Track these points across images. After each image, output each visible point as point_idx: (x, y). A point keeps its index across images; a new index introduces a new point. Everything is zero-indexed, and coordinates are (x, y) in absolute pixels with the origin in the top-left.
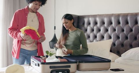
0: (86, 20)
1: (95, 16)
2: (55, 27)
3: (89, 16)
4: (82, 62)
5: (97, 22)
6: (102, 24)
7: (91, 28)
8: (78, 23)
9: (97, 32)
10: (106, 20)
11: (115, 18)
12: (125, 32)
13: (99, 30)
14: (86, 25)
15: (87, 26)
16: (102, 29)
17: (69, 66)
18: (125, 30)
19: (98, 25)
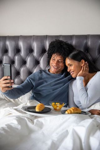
1: (15, 38)
5: (21, 48)
6: (28, 52)
9: (21, 66)
13: (24, 62)
15: (3, 55)
16: (29, 60)
19: (23, 53)
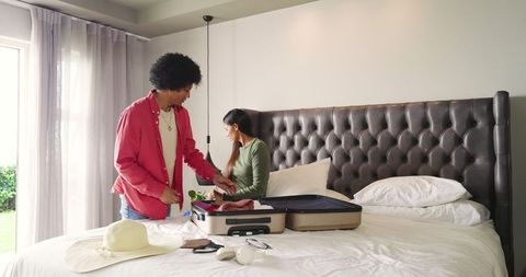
0: (276, 121)
1: (295, 113)
2: (209, 137)
3: (282, 113)
4: (299, 211)
6: (311, 130)
7: (288, 138)
8: (260, 127)
9: (302, 148)
10: (319, 121)
11: (338, 117)
12: (361, 146)
13: (305, 143)
14: (276, 133)
15: (280, 134)
16: (312, 140)
17: (269, 220)
18: (361, 141)
19: (304, 131)
